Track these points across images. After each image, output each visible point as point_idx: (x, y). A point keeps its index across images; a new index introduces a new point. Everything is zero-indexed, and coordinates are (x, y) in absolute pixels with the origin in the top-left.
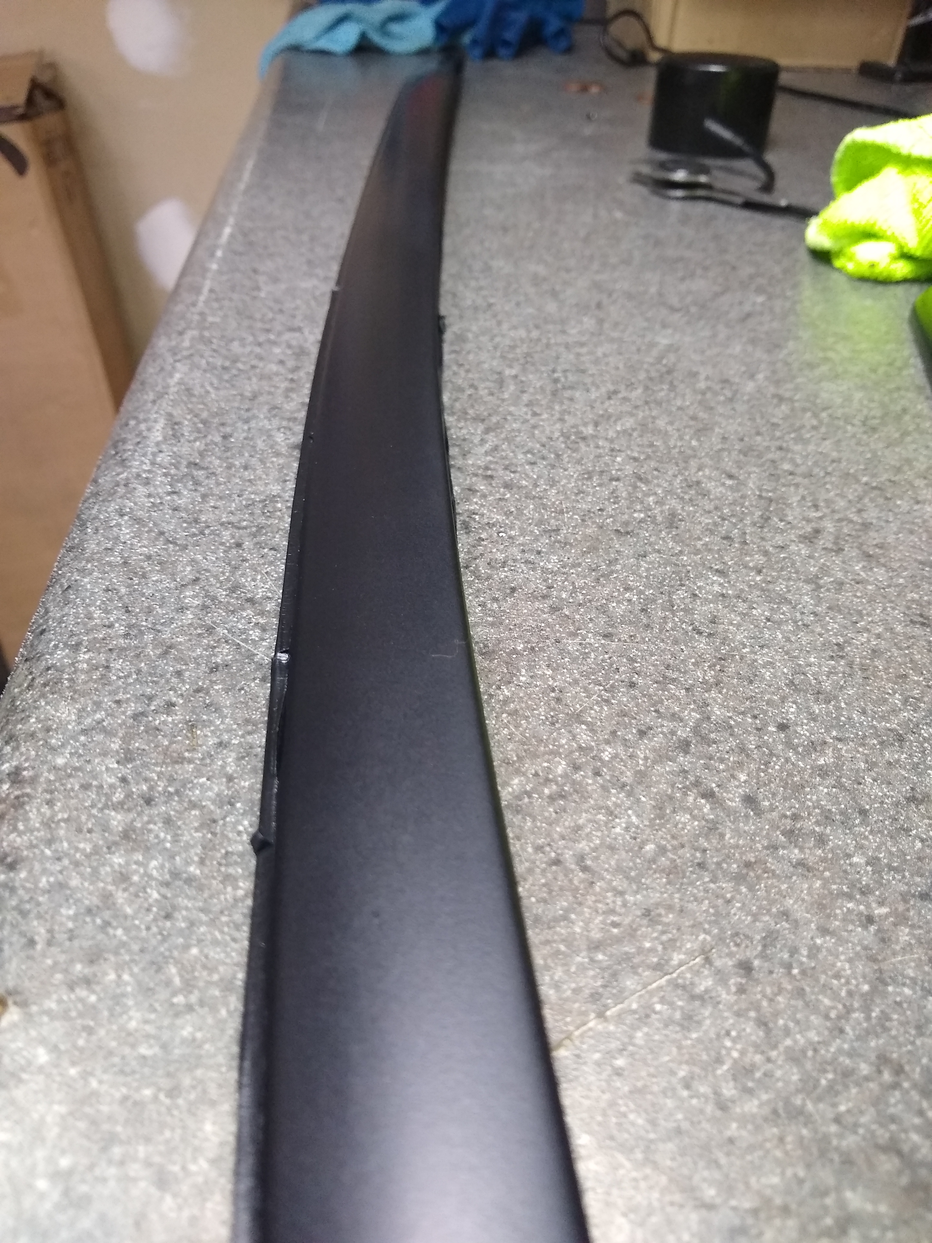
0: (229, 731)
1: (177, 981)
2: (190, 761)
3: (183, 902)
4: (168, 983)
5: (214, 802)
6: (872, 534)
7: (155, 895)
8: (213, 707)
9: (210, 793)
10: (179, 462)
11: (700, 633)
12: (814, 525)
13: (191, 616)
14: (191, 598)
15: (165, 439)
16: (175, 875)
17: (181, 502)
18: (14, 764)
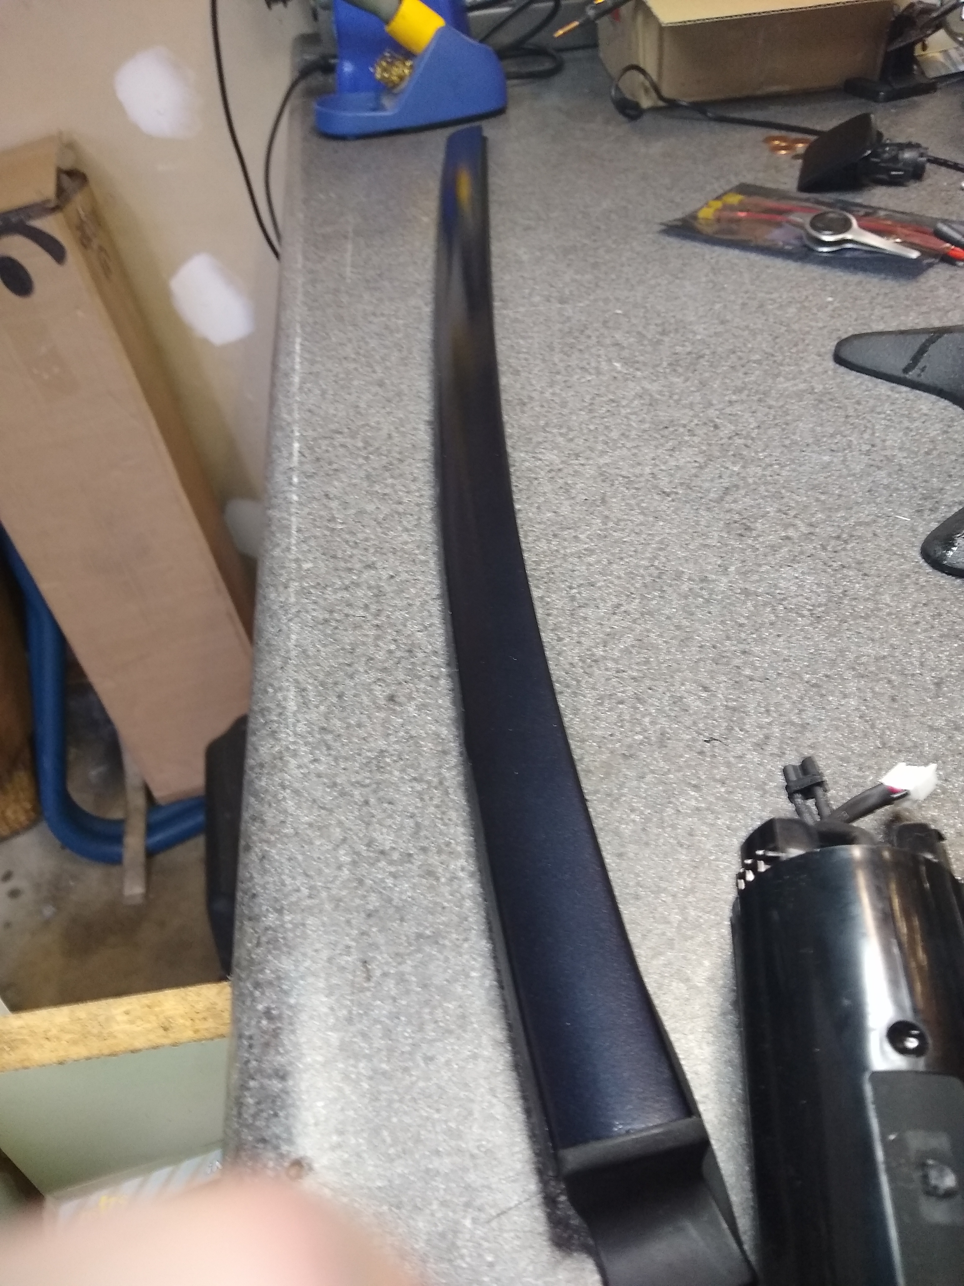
0: (387, 963)
1: (389, 1140)
2: (368, 989)
3: (383, 1088)
4: (384, 1141)
5: (388, 1018)
6: (808, 735)
7: (366, 1086)
8: (374, 946)
9: (384, 1012)
10: (313, 730)
11: (681, 846)
12: (765, 731)
13: (347, 872)
14: (344, 857)
15: (299, 706)
16: (375, 1071)
17: (321, 768)
18: (266, 1005)
